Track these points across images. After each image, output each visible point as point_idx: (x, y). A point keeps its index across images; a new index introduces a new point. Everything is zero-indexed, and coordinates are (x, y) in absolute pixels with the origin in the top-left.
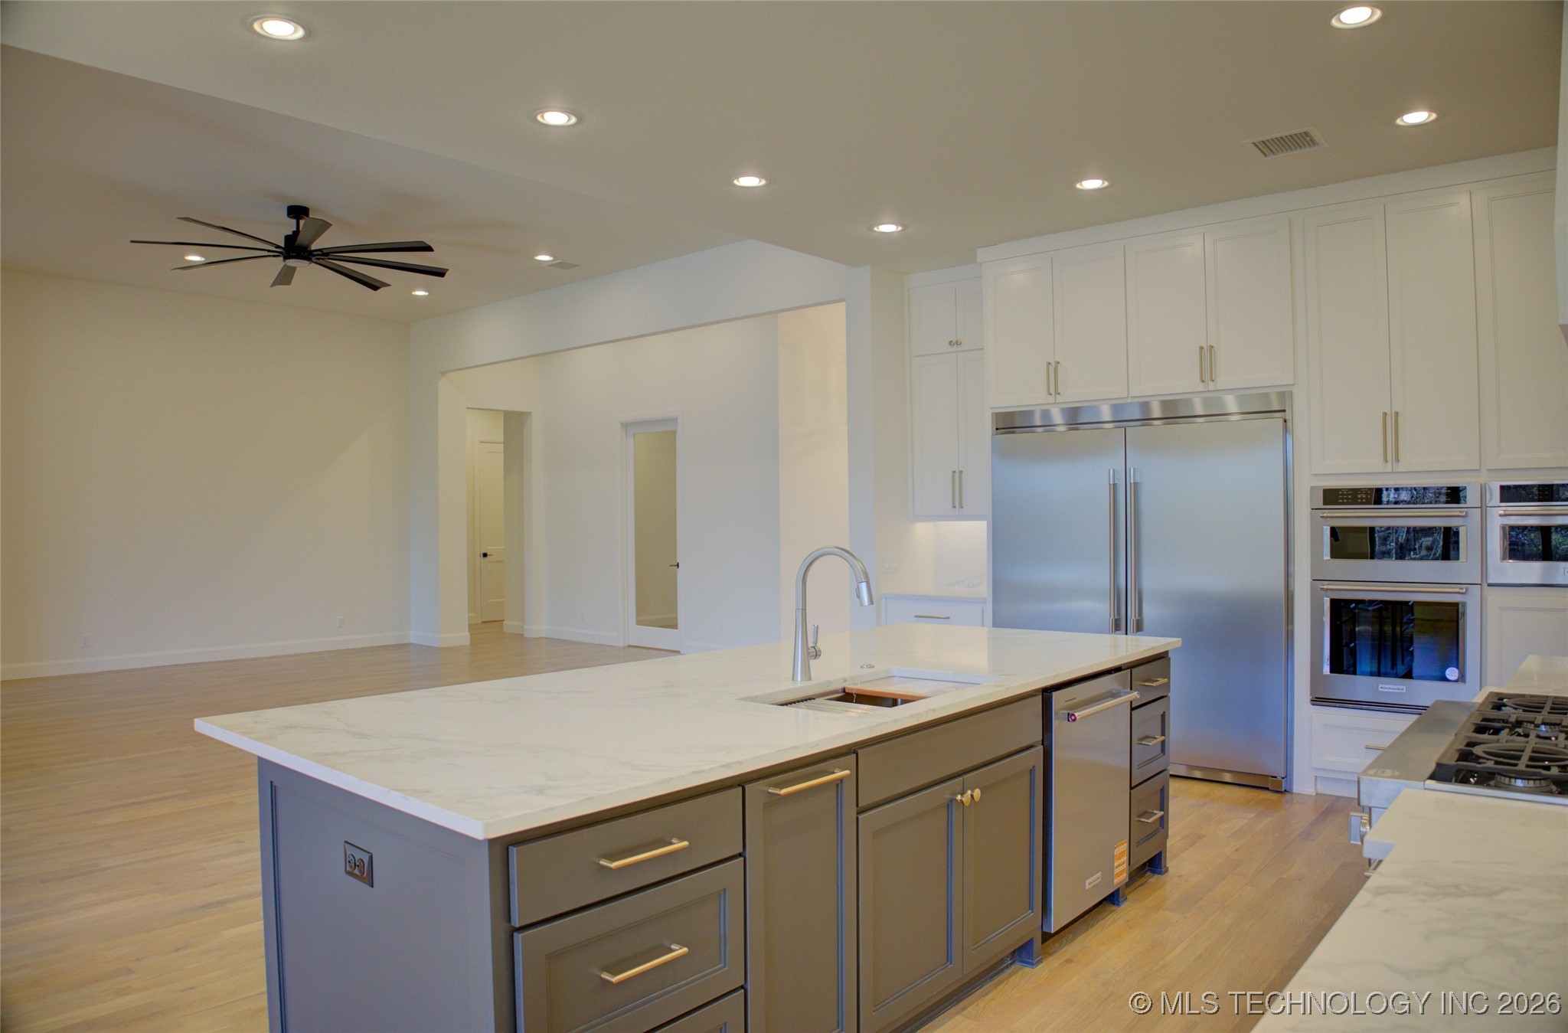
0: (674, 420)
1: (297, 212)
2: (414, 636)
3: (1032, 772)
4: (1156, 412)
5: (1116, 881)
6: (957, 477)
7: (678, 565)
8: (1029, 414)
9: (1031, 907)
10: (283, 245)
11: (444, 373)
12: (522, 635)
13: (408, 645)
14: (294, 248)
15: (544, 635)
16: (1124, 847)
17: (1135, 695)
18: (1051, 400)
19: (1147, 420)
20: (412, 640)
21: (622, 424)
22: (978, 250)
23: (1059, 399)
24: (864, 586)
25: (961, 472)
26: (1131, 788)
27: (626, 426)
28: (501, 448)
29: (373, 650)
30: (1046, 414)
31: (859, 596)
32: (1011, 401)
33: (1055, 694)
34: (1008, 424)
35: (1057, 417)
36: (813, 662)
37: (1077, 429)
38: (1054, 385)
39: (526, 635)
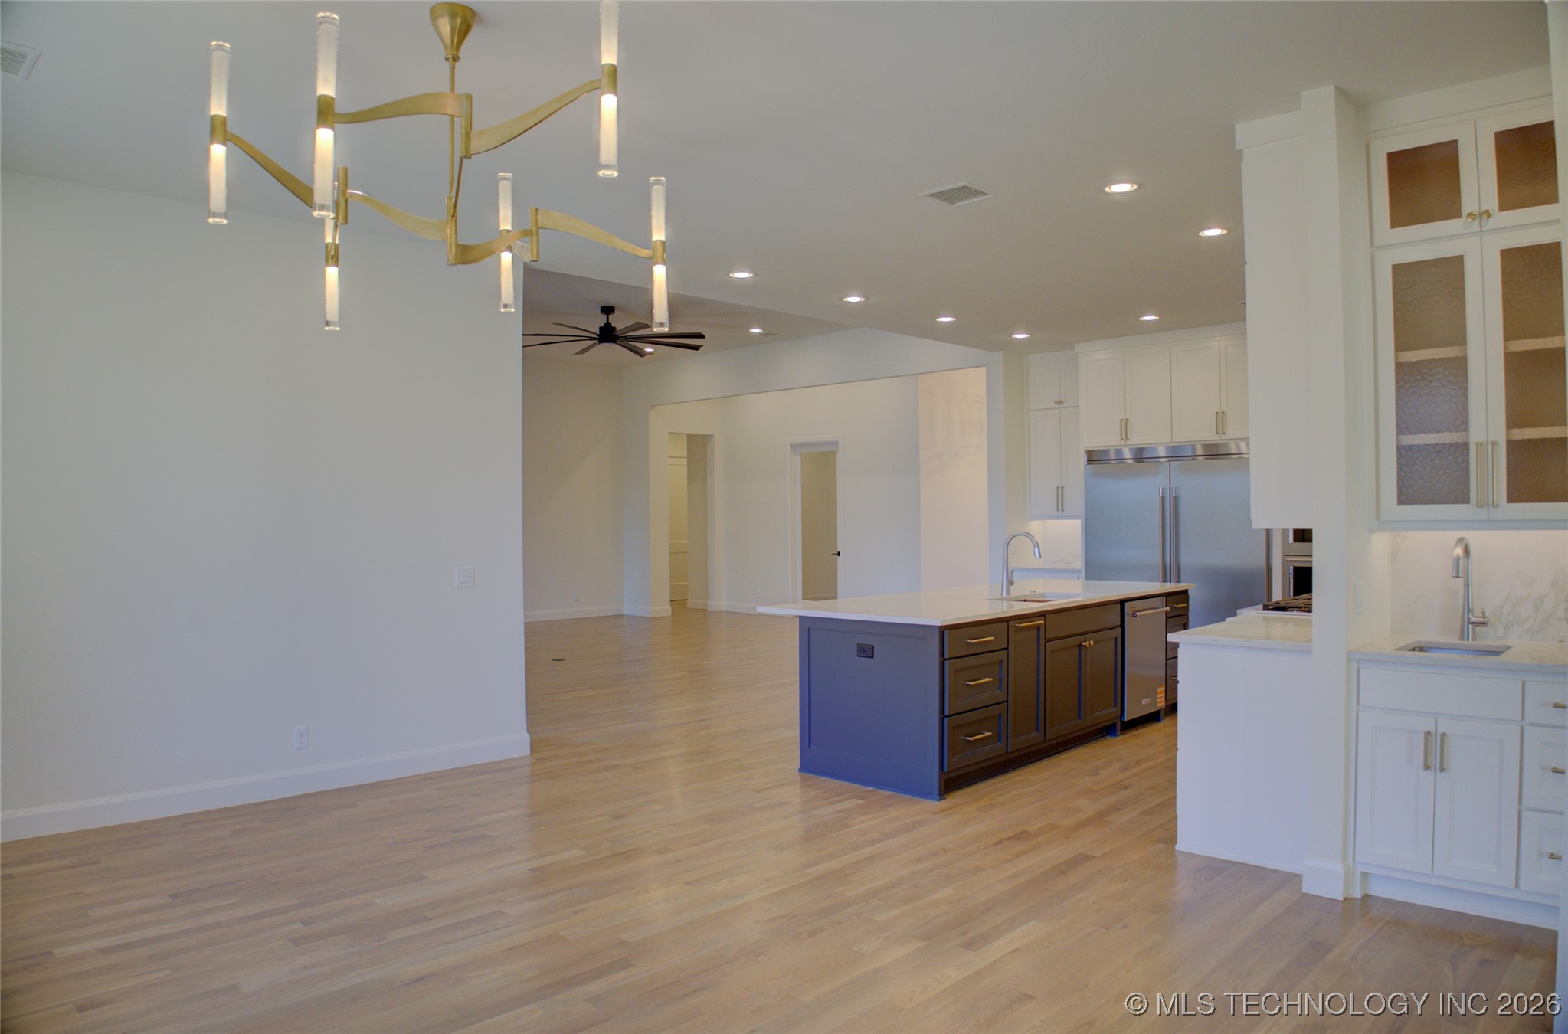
0: (836, 443)
1: (608, 310)
2: (627, 609)
3: (1116, 639)
4: (1200, 451)
5: (1158, 705)
6: (1060, 491)
7: (839, 554)
8: (1106, 452)
9: (1115, 705)
10: (598, 332)
11: (652, 407)
12: (706, 610)
13: (623, 615)
14: (607, 335)
15: (723, 609)
16: (1163, 689)
17: (1168, 609)
18: (1123, 443)
19: (1194, 456)
20: (625, 613)
21: (791, 445)
22: (1076, 344)
23: (1128, 442)
24: (1036, 550)
25: (1062, 488)
26: (1167, 660)
27: (794, 447)
28: (685, 461)
29: (599, 618)
30: (1119, 451)
31: (1035, 555)
32: (1097, 443)
33: (1126, 603)
34: (1094, 458)
35: (1127, 454)
36: (1011, 587)
37: (1142, 462)
38: (1125, 435)
39: (709, 609)
